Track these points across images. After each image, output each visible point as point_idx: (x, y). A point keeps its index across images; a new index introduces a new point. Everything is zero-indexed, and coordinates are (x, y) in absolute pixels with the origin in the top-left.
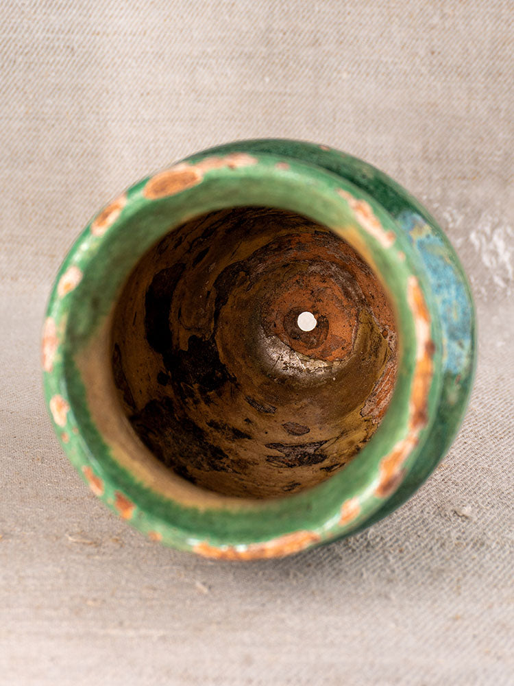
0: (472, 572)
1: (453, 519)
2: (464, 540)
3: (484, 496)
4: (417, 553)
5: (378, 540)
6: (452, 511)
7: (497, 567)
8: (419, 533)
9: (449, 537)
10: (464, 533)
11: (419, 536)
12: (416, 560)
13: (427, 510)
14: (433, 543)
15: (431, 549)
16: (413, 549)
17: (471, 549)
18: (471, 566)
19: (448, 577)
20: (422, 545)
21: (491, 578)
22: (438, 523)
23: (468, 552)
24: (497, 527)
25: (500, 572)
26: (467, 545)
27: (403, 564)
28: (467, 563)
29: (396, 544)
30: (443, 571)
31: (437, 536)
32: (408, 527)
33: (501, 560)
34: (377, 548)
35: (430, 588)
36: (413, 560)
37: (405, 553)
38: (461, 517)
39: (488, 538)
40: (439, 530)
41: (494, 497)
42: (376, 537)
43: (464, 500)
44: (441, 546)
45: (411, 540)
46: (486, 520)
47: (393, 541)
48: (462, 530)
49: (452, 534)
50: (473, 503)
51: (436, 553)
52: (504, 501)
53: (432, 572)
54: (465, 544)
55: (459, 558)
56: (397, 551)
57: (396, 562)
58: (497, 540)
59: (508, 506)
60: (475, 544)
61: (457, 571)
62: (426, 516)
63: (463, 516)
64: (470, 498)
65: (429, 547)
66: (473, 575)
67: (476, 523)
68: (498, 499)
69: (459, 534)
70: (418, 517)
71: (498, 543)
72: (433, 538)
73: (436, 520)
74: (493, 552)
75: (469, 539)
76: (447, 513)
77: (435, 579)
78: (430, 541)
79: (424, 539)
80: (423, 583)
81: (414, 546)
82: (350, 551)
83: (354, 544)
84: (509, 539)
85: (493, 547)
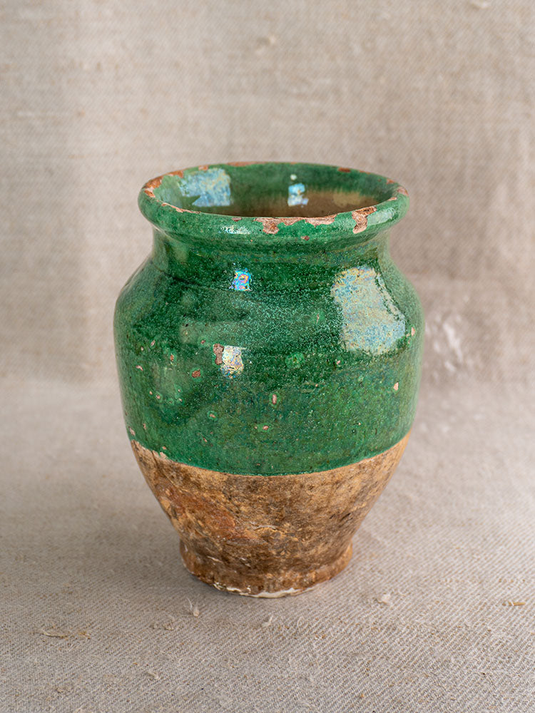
0: (381, 656)
1: (373, 606)
2: (380, 625)
3: (405, 583)
4: (337, 639)
5: (305, 627)
6: (373, 598)
7: (403, 650)
8: (342, 619)
9: (367, 622)
10: (380, 618)
11: (341, 622)
12: (336, 645)
13: (352, 598)
14: (352, 628)
15: (350, 634)
16: (334, 635)
17: (384, 634)
18: (382, 649)
19: (360, 660)
20: (343, 630)
21: (397, 659)
22: (359, 609)
23: (381, 636)
24: (410, 612)
25: (405, 654)
26: (382, 629)
27: (324, 649)
28: (378, 647)
29: (321, 631)
30: (356, 654)
31: (357, 622)
32: (334, 613)
33: (408, 643)
34: (304, 635)
35: (344, 670)
36: (333, 645)
37: (327, 639)
38: (380, 603)
39: (400, 623)
40: (359, 616)
41: (412, 584)
42: (305, 624)
43: (386, 588)
44: (359, 631)
45: (334, 626)
46: (401, 607)
47: (318, 627)
48: (380, 616)
49: (370, 620)
50: (393, 590)
51: (354, 638)
52: (420, 588)
53: (347, 656)
54: (379, 629)
55: (373, 642)
56: (321, 638)
57: (318, 648)
58: (408, 625)
59: (423, 593)
60: (388, 629)
61: (368, 654)
62: (350, 602)
63: (383, 602)
64: (392, 586)
65: (349, 632)
66: (382, 658)
67: (392, 609)
68: (416, 586)
69: (377, 619)
70: (343, 604)
71: (408, 628)
72: (353, 624)
73: (359, 607)
74: (402, 636)
75: (384, 624)
76: (369, 600)
77: (349, 663)
78: (350, 627)
79: (346, 624)
80: (338, 666)
81: (336, 631)
82: (281, 638)
83: (284, 632)
84: (418, 624)
85: (403, 631)
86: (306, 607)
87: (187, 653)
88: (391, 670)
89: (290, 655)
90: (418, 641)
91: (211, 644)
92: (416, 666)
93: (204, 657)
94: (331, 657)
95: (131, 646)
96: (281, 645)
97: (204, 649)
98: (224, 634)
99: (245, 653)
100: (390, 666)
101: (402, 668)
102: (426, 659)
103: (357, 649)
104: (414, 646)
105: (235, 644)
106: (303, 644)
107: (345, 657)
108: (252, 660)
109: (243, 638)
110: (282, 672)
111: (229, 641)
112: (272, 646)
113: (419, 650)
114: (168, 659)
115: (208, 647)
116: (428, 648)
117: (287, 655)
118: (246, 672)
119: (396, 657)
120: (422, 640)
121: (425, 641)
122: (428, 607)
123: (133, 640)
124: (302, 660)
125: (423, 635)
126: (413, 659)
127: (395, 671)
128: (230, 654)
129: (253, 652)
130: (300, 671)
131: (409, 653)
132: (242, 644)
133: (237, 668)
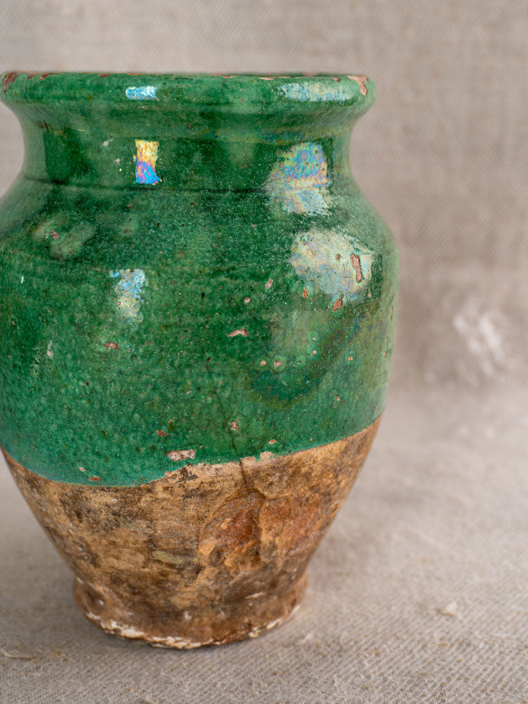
0: (457, 676)
1: (436, 618)
2: (449, 640)
3: (471, 591)
4: (396, 656)
5: (352, 643)
6: (435, 609)
7: (485, 670)
8: (398, 635)
9: (432, 637)
10: (448, 633)
11: (398, 638)
12: (395, 664)
13: (408, 609)
14: (413, 644)
15: (412, 651)
16: (391, 652)
17: (457, 650)
18: (456, 668)
19: (430, 682)
20: (402, 647)
21: (479, 681)
22: (419, 623)
23: (452, 654)
24: (485, 625)
25: (489, 675)
26: (452, 645)
27: (380, 668)
28: (452, 666)
29: (372, 647)
30: (424, 675)
31: (418, 637)
32: (386, 629)
33: (489, 661)
34: (351, 652)
35: (410, 695)
36: (391, 664)
37: (382, 656)
38: (445, 615)
39: (475, 638)
40: (419, 631)
41: (482, 592)
42: (351, 640)
43: (449, 597)
44: (423, 648)
45: (389, 643)
46: (472, 618)
47: (369, 644)
48: (446, 630)
49: (435, 635)
50: (459, 599)
51: (417, 656)
53: (412, 677)
54: (449, 645)
55: (443, 661)
56: (373, 655)
57: (371, 668)
58: (486, 640)
60: (461, 645)
61: (440, 675)
62: (406, 615)
63: (448, 614)
64: (456, 594)
65: (409, 649)
66: (459, 679)
67: (461, 622)
69: (443, 634)
70: (397, 617)
71: (486, 643)
72: (413, 640)
73: (418, 620)
74: (481, 653)
75: (453, 640)
76: (429, 612)
77: (416, 685)
78: (410, 643)
79: (404, 641)
80: (402, 690)
81: (392, 648)
82: (321, 657)
83: (325, 649)
84: (498, 638)
85: (480, 647)
86: (348, 623)
87: (197, 675)
88: (473, 695)
89: (335, 676)
90: (503, 659)
91: (229, 664)
92: (506, 689)
93: (220, 680)
94: (390, 678)
95: (122, 668)
96: (322, 664)
97: (219, 669)
98: (245, 652)
99: (275, 674)
100: (471, 689)
101: (488, 691)
102: (518, 680)
103: (424, 668)
104: (499, 664)
105: (261, 664)
106: (351, 662)
107: (409, 678)
108: (284, 683)
109: (271, 656)
110: (326, 698)
111: (252, 660)
112: (310, 665)
113: (507, 669)
114: (171, 683)
115: (224, 668)
116: (517, 668)
117: (331, 676)
118: (278, 699)
119: (477, 678)
120: (508, 658)
121: (512, 659)
122: (509, 618)
123: (124, 659)
124: (352, 683)
125: (507, 651)
126: (500, 680)
127: (479, 696)
128: (254, 676)
129: (286, 673)
130: (352, 696)
131: (494, 673)
132: (270, 664)
133: (266, 693)
